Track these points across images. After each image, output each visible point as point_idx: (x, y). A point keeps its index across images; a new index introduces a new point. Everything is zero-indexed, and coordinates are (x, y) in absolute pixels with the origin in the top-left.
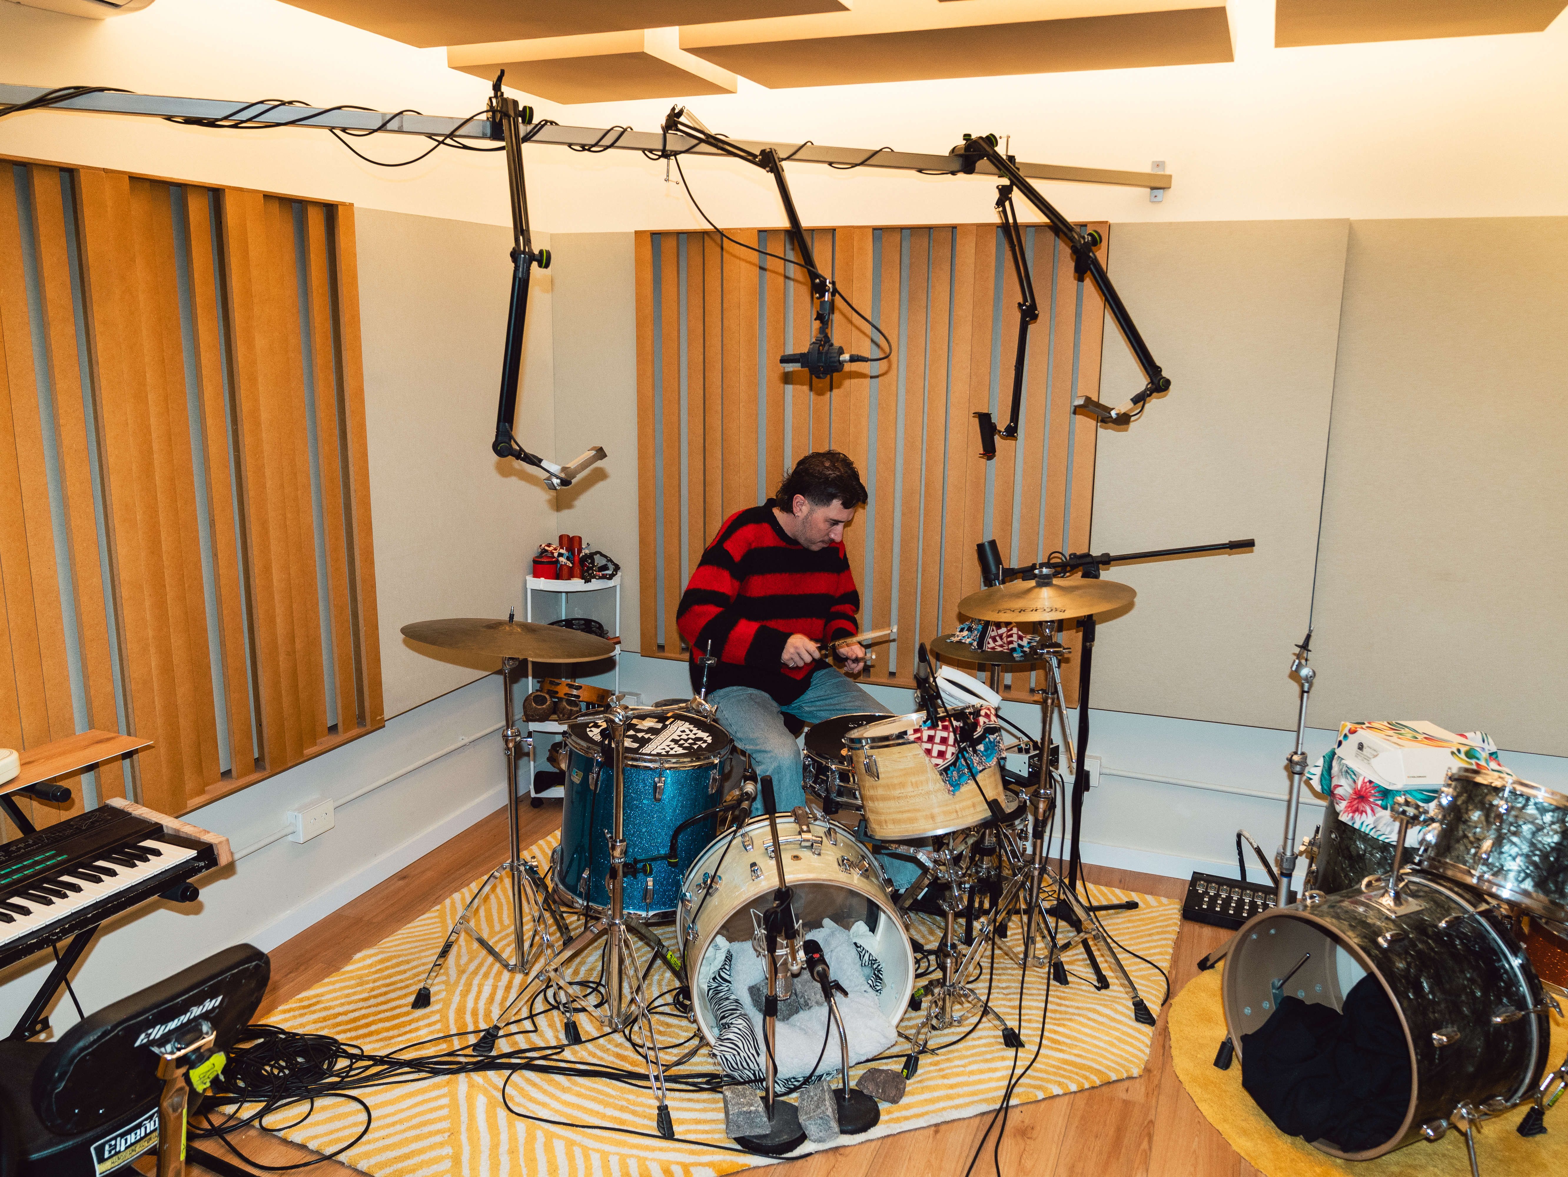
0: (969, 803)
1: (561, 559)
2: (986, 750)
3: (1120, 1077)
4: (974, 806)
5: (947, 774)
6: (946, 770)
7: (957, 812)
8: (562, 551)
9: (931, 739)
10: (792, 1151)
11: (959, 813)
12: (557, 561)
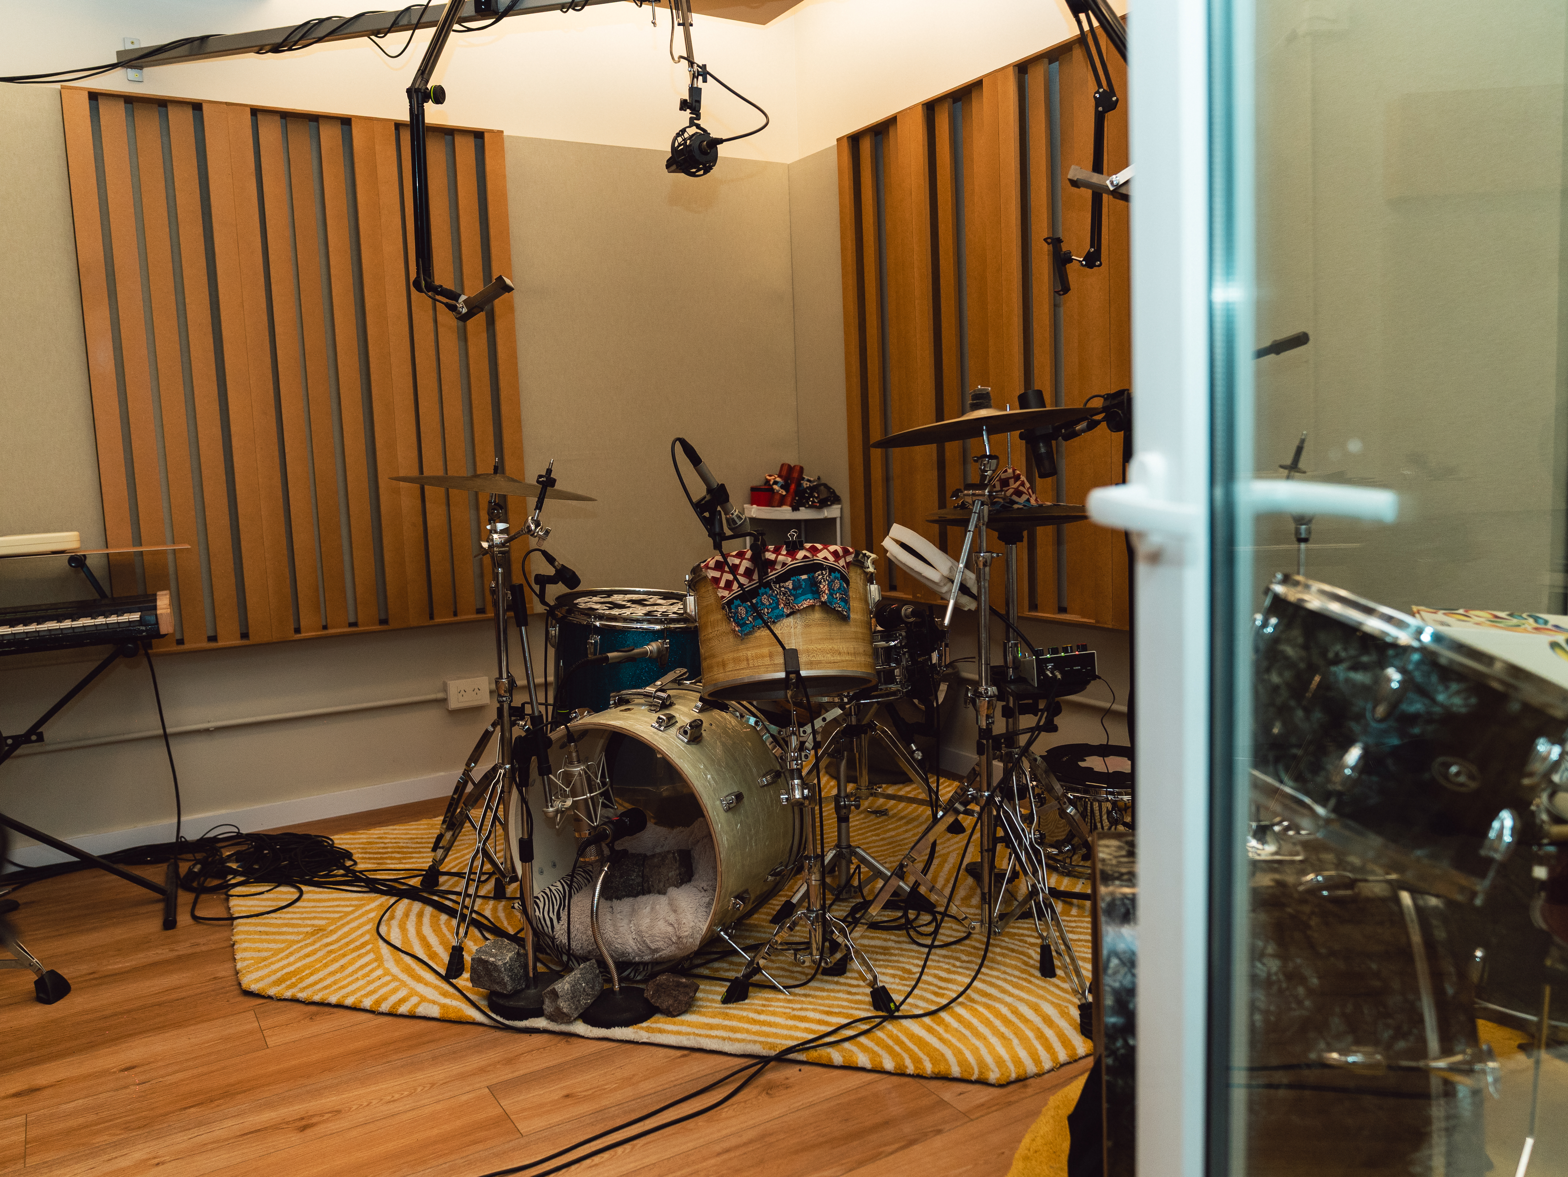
0: (765, 651)
1: (776, 487)
2: (794, 588)
3: (966, 1076)
4: (771, 655)
5: (730, 609)
6: (730, 603)
7: (748, 660)
8: (778, 479)
9: (719, 566)
10: (521, 1020)
11: (751, 662)
12: (773, 490)
